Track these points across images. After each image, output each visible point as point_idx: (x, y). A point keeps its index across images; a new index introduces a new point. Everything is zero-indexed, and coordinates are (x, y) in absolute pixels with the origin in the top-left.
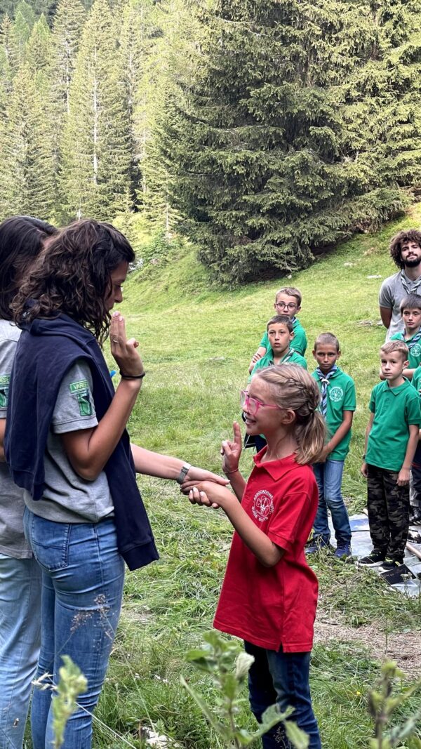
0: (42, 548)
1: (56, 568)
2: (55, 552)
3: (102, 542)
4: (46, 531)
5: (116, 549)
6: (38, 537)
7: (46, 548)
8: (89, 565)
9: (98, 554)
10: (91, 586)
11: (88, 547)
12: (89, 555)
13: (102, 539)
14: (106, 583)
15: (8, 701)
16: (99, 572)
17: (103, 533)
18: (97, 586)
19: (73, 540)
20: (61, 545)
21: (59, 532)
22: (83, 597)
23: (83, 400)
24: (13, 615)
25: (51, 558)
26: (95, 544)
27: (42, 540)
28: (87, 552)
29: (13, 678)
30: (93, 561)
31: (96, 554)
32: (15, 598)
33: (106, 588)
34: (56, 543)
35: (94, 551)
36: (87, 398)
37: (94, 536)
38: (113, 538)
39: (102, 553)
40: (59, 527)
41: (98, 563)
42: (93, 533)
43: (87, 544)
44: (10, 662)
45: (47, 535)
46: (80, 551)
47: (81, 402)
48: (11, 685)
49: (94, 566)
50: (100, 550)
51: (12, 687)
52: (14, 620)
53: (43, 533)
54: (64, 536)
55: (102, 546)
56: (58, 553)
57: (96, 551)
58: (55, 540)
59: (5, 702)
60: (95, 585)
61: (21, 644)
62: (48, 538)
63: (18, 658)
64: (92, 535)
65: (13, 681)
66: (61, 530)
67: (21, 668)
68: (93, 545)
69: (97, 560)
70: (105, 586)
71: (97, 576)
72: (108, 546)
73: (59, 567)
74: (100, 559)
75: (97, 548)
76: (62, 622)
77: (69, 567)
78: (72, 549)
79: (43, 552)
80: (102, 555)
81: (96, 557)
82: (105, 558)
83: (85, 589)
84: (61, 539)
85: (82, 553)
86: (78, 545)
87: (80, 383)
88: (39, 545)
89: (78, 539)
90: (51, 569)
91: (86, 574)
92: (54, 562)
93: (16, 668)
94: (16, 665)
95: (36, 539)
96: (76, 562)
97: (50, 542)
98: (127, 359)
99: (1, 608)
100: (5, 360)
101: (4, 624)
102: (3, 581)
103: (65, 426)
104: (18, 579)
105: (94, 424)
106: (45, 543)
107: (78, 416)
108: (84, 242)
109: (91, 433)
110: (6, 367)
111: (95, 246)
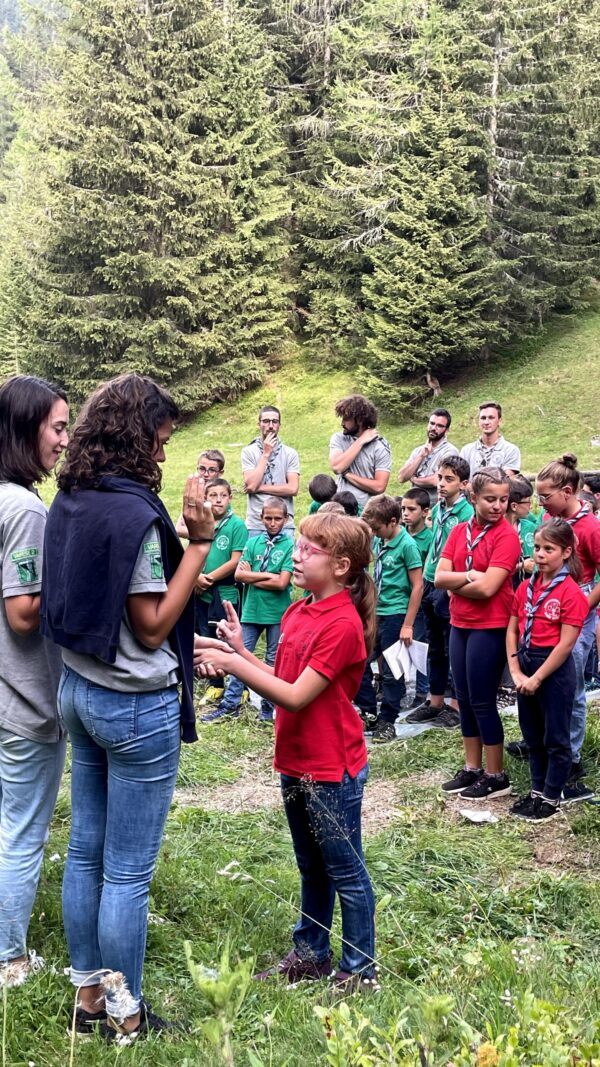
0: (104, 722)
1: (122, 741)
2: (122, 725)
3: (168, 709)
4: (108, 703)
5: (178, 716)
6: (96, 710)
7: (109, 721)
8: (160, 734)
9: (166, 722)
10: (159, 755)
11: (157, 716)
12: (158, 724)
13: (169, 706)
16: (167, 740)
17: (170, 700)
18: (165, 755)
19: (141, 710)
20: (128, 716)
21: (126, 703)
22: (151, 767)
23: (156, 561)
25: (116, 731)
26: (163, 712)
27: (104, 713)
28: (155, 721)
30: (161, 729)
31: (164, 722)
34: (123, 714)
35: (162, 720)
36: (159, 559)
37: (163, 704)
39: (170, 720)
40: (124, 698)
41: (166, 731)
42: (162, 701)
43: (156, 713)
45: (110, 708)
46: (149, 720)
47: (154, 564)
48: (25, 869)
49: (163, 734)
50: (169, 718)
53: (105, 706)
54: (131, 707)
55: (170, 713)
56: (126, 725)
57: (165, 720)
58: (120, 712)
60: (163, 754)
62: (113, 711)
64: (160, 703)
65: (27, 864)
66: (128, 700)
68: (161, 713)
69: (165, 729)
71: (165, 745)
72: (174, 713)
73: (126, 739)
74: (169, 727)
75: (165, 716)
77: (138, 738)
78: (141, 719)
79: (105, 725)
80: (170, 723)
81: (165, 725)
82: (173, 725)
83: (153, 758)
84: (128, 710)
85: (151, 722)
86: (147, 714)
87: (154, 545)
89: (148, 707)
90: (117, 742)
91: (155, 744)
92: (121, 735)
93: (30, 851)
94: (28, 848)
95: (95, 713)
96: (145, 732)
97: (115, 714)
98: (202, 522)
99: (12, 790)
100: (24, 532)
101: (14, 807)
102: (18, 762)
103: (134, 587)
104: (37, 760)
105: (164, 588)
106: (107, 716)
107: (148, 577)
108: (133, 395)
109: (159, 597)
110: (26, 540)
111: (146, 400)
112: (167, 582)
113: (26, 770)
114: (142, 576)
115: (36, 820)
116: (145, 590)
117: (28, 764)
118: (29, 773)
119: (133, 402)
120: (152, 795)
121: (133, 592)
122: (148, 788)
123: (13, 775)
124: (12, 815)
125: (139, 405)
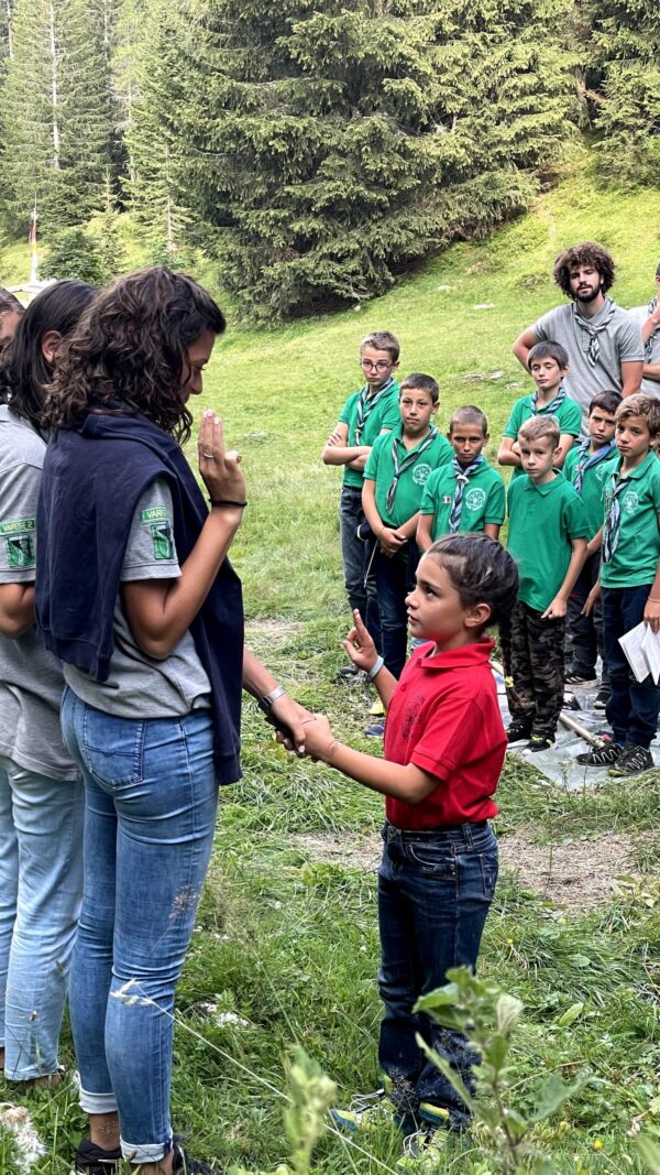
0: (101, 756)
1: (124, 784)
2: (122, 762)
3: (191, 743)
4: (107, 731)
5: (211, 752)
6: (93, 739)
7: (107, 755)
8: (175, 779)
9: (187, 761)
10: (176, 809)
11: (173, 752)
12: (173, 764)
13: (192, 740)
14: (198, 803)
15: (43, 977)
16: (188, 788)
17: (193, 731)
18: (185, 808)
19: (150, 742)
20: (132, 750)
21: (128, 732)
22: (165, 822)
23: (160, 535)
24: (47, 855)
25: (116, 770)
26: (183, 748)
27: (101, 743)
28: (169, 760)
29: (49, 944)
30: (179, 771)
31: (183, 761)
32: (52, 830)
33: (197, 811)
34: (120, 748)
35: (181, 758)
36: (165, 532)
37: (181, 735)
38: (206, 738)
39: (192, 759)
40: (128, 724)
41: (187, 774)
42: (179, 731)
43: (170, 748)
44: (45, 921)
45: (109, 737)
46: (159, 758)
47: (157, 538)
49: (181, 779)
50: (189, 756)
51: (49, 958)
52: (51, 862)
53: (103, 733)
54: (136, 737)
55: (193, 749)
56: (128, 762)
57: (184, 758)
58: (121, 743)
59: (40, 980)
60: (182, 806)
61: (60, 896)
62: (112, 741)
63: (57, 915)
64: (177, 733)
66: (131, 728)
67: (60, 929)
68: (178, 748)
69: (186, 771)
70: (196, 807)
71: (185, 795)
72: (199, 749)
73: (128, 783)
74: (190, 769)
75: (185, 753)
76: (132, 863)
77: (145, 781)
78: (148, 755)
79: (103, 761)
80: (192, 763)
81: (183, 766)
82: (196, 767)
83: (167, 813)
84: (131, 741)
85: (164, 761)
86: (158, 749)
87: (158, 511)
88: (97, 751)
89: (157, 740)
90: (117, 785)
91: (169, 791)
92: (121, 776)
95: (91, 743)
96: (155, 774)
97: (114, 746)
98: (226, 480)
99: (29, 844)
100: (20, 495)
101: (32, 868)
102: (33, 806)
103: (130, 572)
104: (57, 803)
105: (175, 572)
106: (106, 747)
107: (151, 558)
108: (152, 298)
109: (169, 585)
110: (21, 506)
111: (169, 306)
112: (181, 564)
113: (44, 817)
114: (141, 557)
115: (62, 887)
116: (147, 576)
117: (47, 809)
118: (49, 822)
119: (151, 309)
120: (168, 862)
121: (130, 578)
122: (162, 852)
123: (28, 824)
124: (30, 879)
125: (158, 312)
